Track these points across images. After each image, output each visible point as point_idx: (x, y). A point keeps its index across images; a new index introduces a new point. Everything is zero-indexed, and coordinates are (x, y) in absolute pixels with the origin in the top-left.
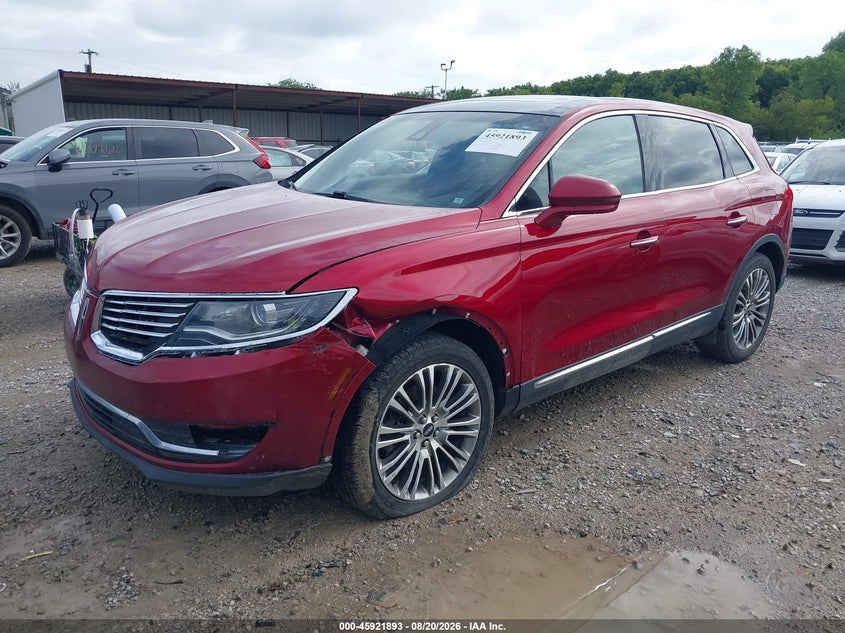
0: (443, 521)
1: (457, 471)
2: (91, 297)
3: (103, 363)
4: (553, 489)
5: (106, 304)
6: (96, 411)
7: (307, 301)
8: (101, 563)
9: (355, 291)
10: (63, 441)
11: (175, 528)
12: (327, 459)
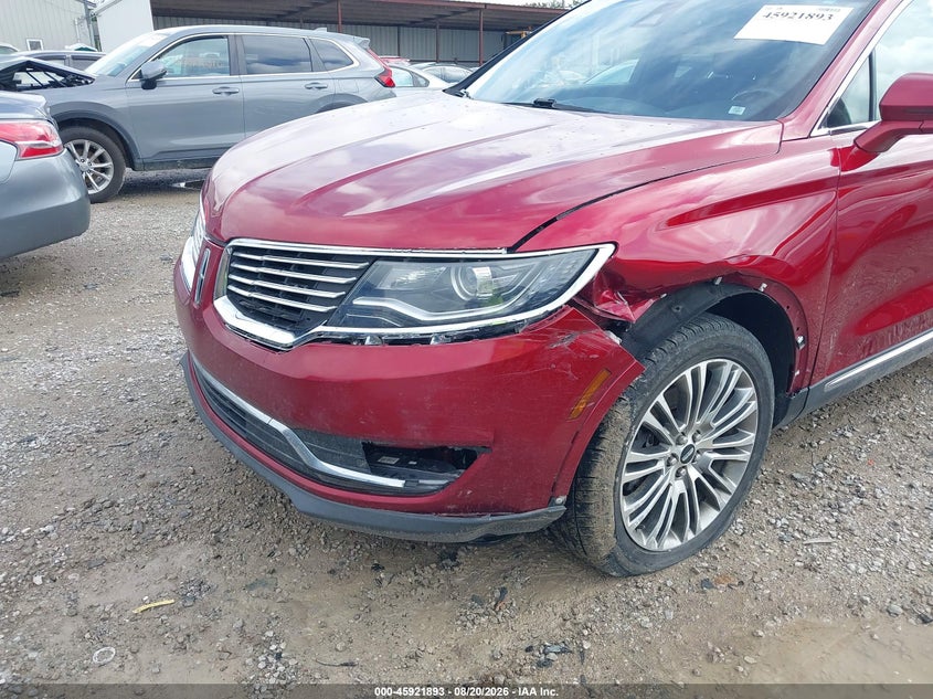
0: (706, 583)
1: (717, 507)
2: (213, 249)
3: (234, 343)
4: (856, 539)
5: (234, 259)
6: (221, 405)
7: (536, 262)
8: (239, 623)
9: (611, 248)
10: (175, 431)
11: (332, 572)
12: (561, 500)
